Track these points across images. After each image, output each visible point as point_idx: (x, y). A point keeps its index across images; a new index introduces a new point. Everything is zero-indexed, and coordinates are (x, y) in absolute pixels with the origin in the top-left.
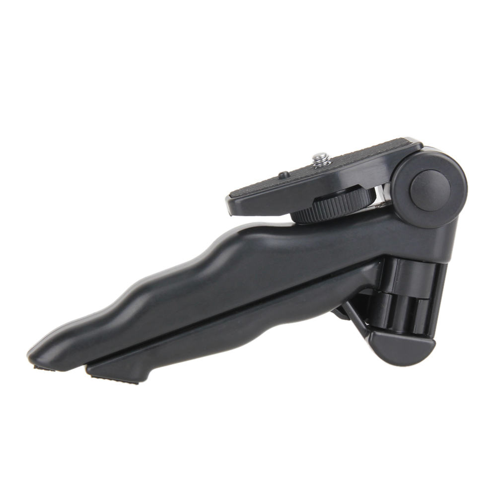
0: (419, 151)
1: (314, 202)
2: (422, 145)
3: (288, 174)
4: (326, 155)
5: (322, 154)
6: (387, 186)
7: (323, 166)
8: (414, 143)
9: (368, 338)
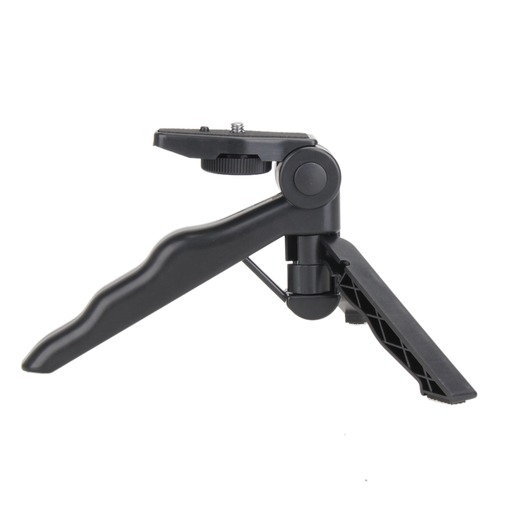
0: (314, 146)
1: (218, 157)
2: (316, 142)
3: (208, 130)
4: (242, 125)
5: (239, 123)
6: (280, 164)
7: (237, 133)
8: (310, 138)
9: (286, 302)
